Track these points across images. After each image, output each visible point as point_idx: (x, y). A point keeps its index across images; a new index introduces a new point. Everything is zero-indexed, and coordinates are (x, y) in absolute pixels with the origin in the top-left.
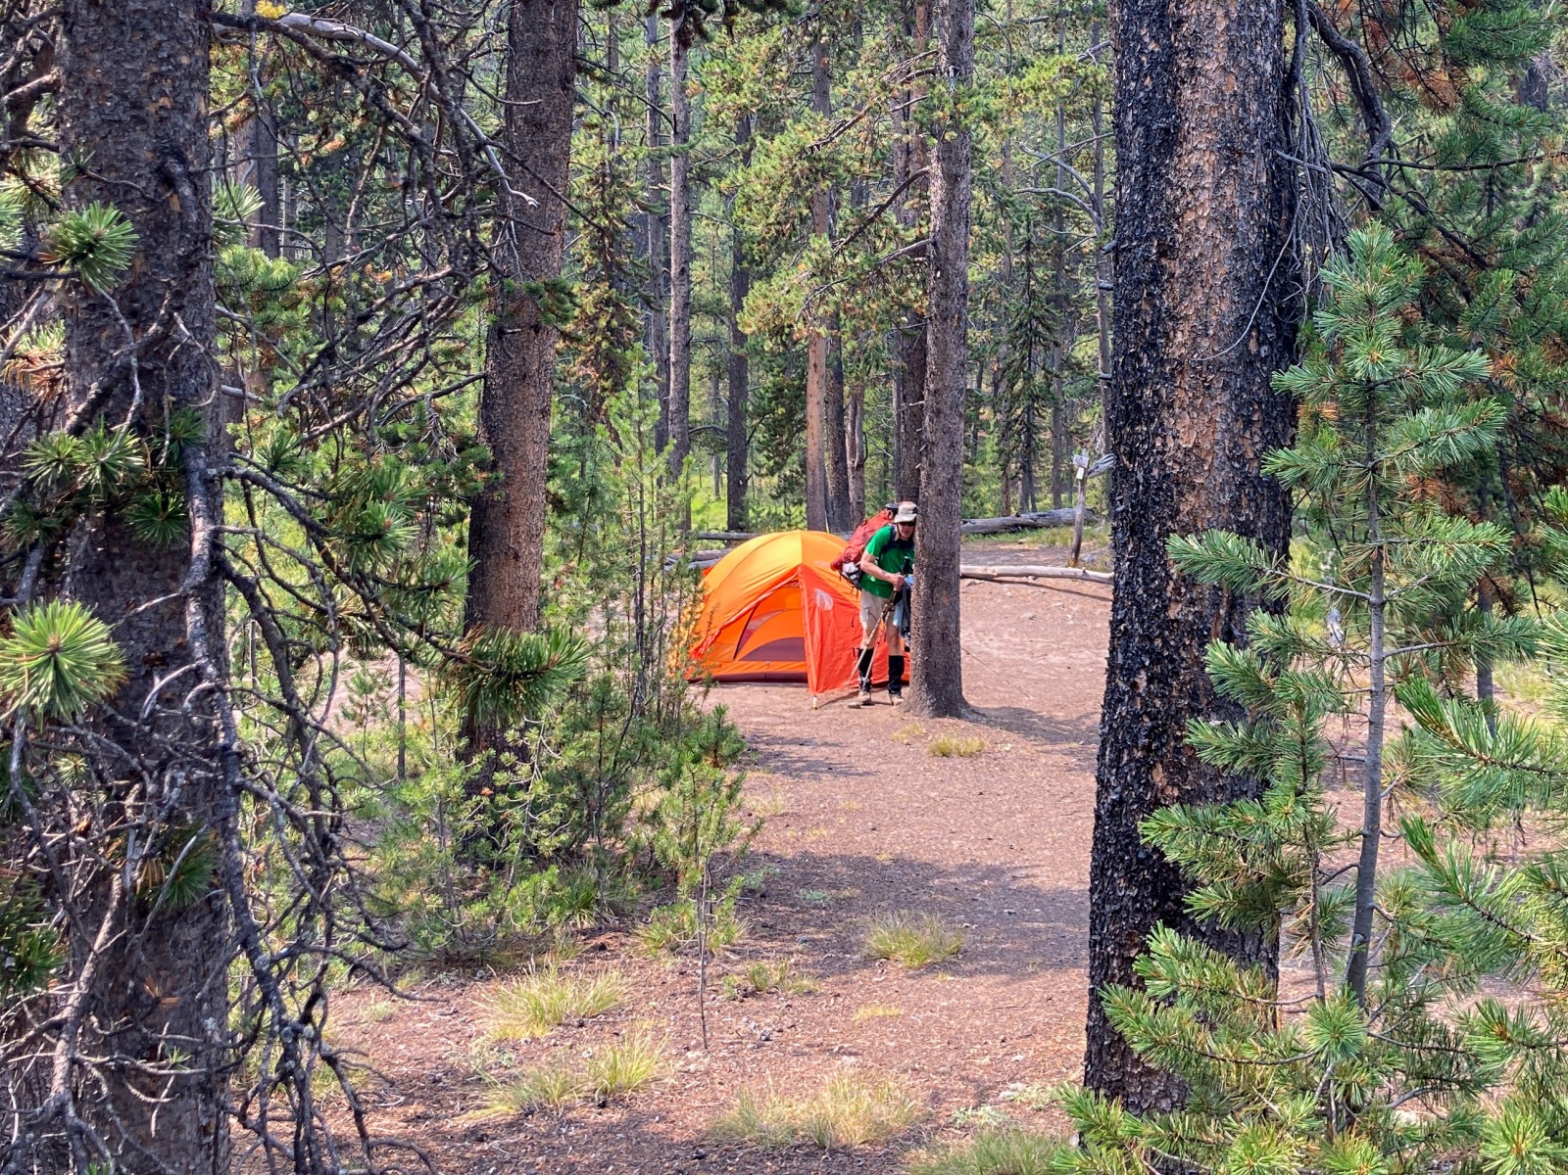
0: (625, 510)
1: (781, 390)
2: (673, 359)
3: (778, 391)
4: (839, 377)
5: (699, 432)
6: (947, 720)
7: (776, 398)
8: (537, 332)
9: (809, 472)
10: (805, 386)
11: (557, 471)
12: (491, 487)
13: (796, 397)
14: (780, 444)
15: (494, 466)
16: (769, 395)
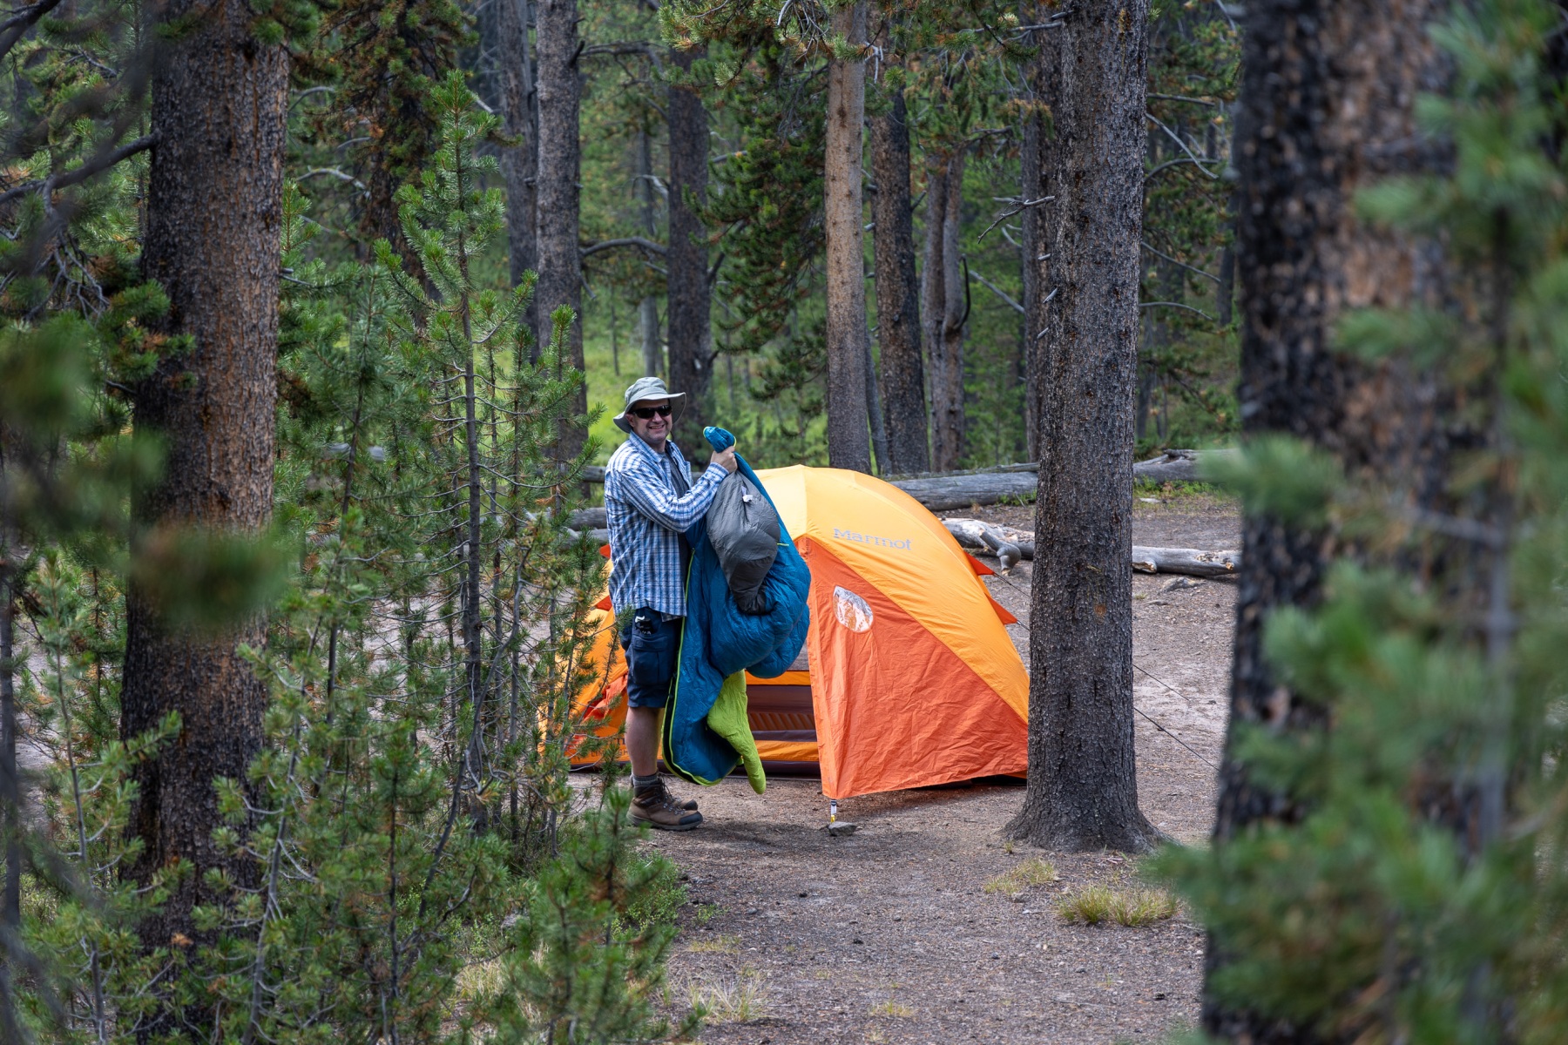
0: (437, 414)
1: (768, 166)
2: (543, 94)
3: (764, 168)
4: (900, 137)
5: (606, 251)
6: (1103, 857)
7: (758, 184)
8: (249, 57)
9: (834, 345)
10: (822, 158)
11: (297, 333)
12: (172, 364)
13: (804, 181)
14: (769, 283)
15: (175, 323)
16: (746, 176)
